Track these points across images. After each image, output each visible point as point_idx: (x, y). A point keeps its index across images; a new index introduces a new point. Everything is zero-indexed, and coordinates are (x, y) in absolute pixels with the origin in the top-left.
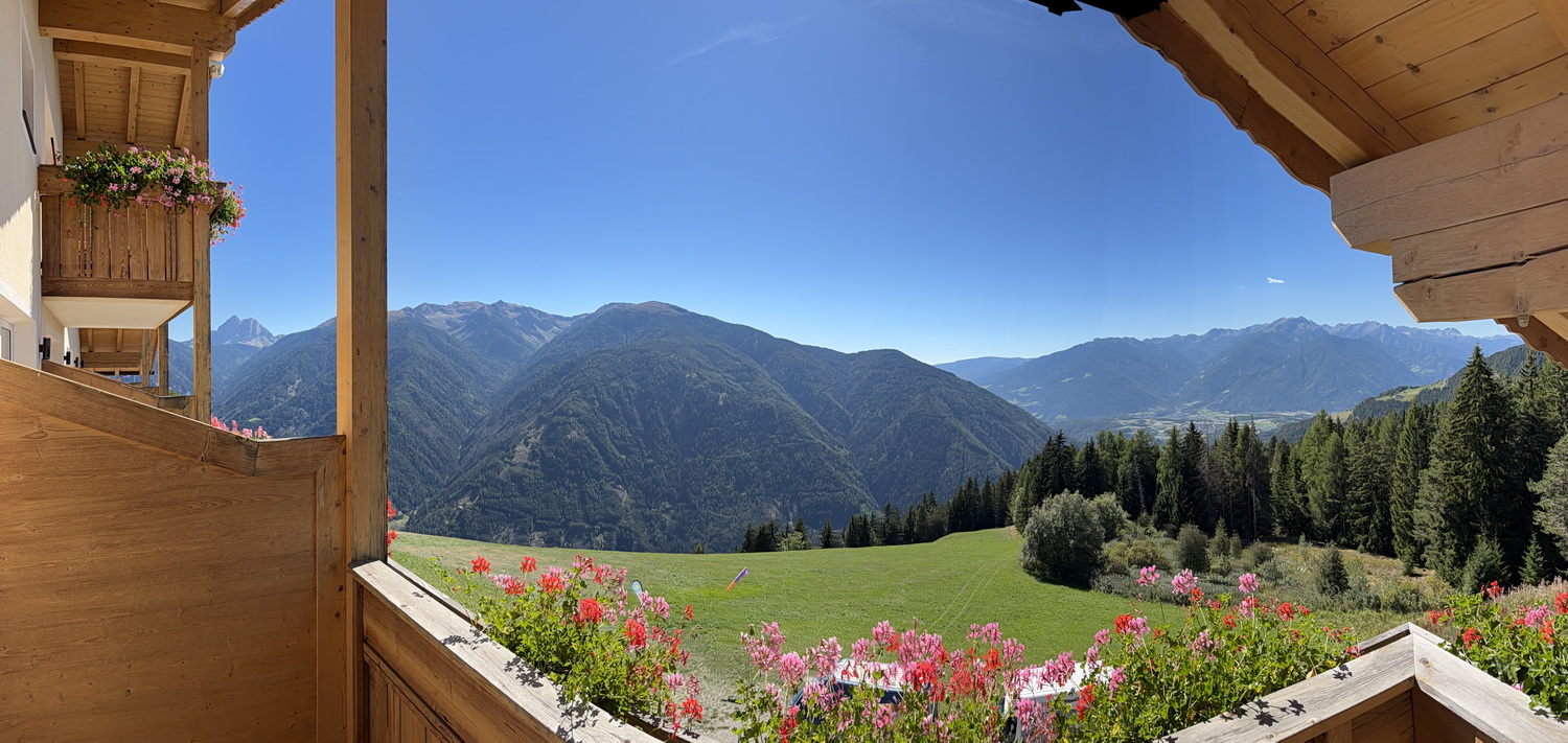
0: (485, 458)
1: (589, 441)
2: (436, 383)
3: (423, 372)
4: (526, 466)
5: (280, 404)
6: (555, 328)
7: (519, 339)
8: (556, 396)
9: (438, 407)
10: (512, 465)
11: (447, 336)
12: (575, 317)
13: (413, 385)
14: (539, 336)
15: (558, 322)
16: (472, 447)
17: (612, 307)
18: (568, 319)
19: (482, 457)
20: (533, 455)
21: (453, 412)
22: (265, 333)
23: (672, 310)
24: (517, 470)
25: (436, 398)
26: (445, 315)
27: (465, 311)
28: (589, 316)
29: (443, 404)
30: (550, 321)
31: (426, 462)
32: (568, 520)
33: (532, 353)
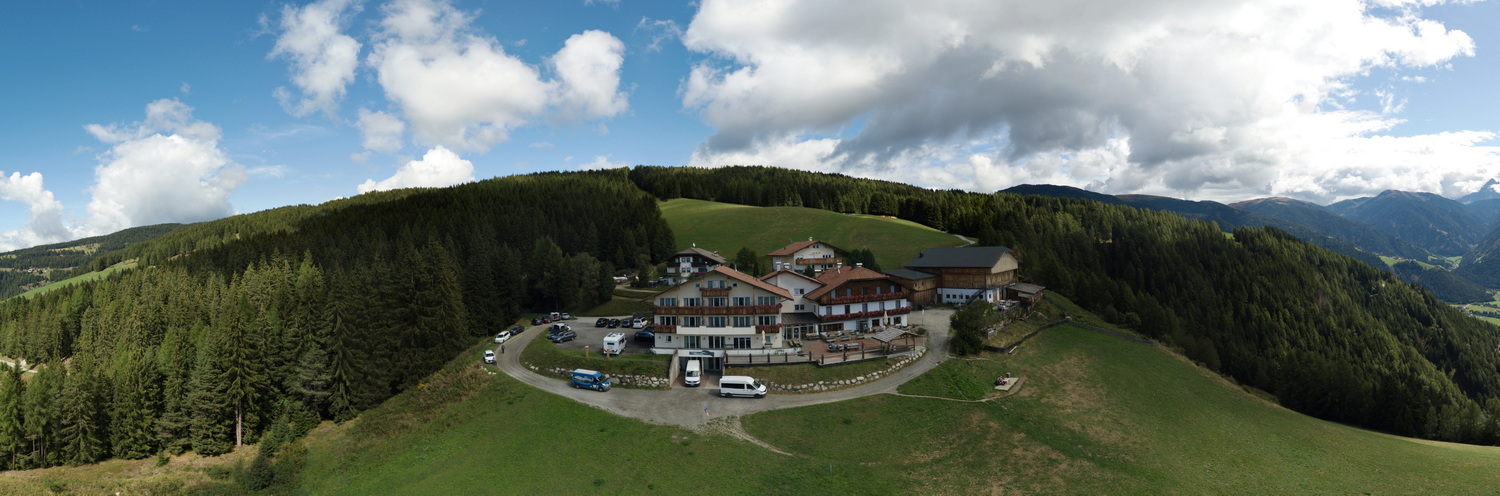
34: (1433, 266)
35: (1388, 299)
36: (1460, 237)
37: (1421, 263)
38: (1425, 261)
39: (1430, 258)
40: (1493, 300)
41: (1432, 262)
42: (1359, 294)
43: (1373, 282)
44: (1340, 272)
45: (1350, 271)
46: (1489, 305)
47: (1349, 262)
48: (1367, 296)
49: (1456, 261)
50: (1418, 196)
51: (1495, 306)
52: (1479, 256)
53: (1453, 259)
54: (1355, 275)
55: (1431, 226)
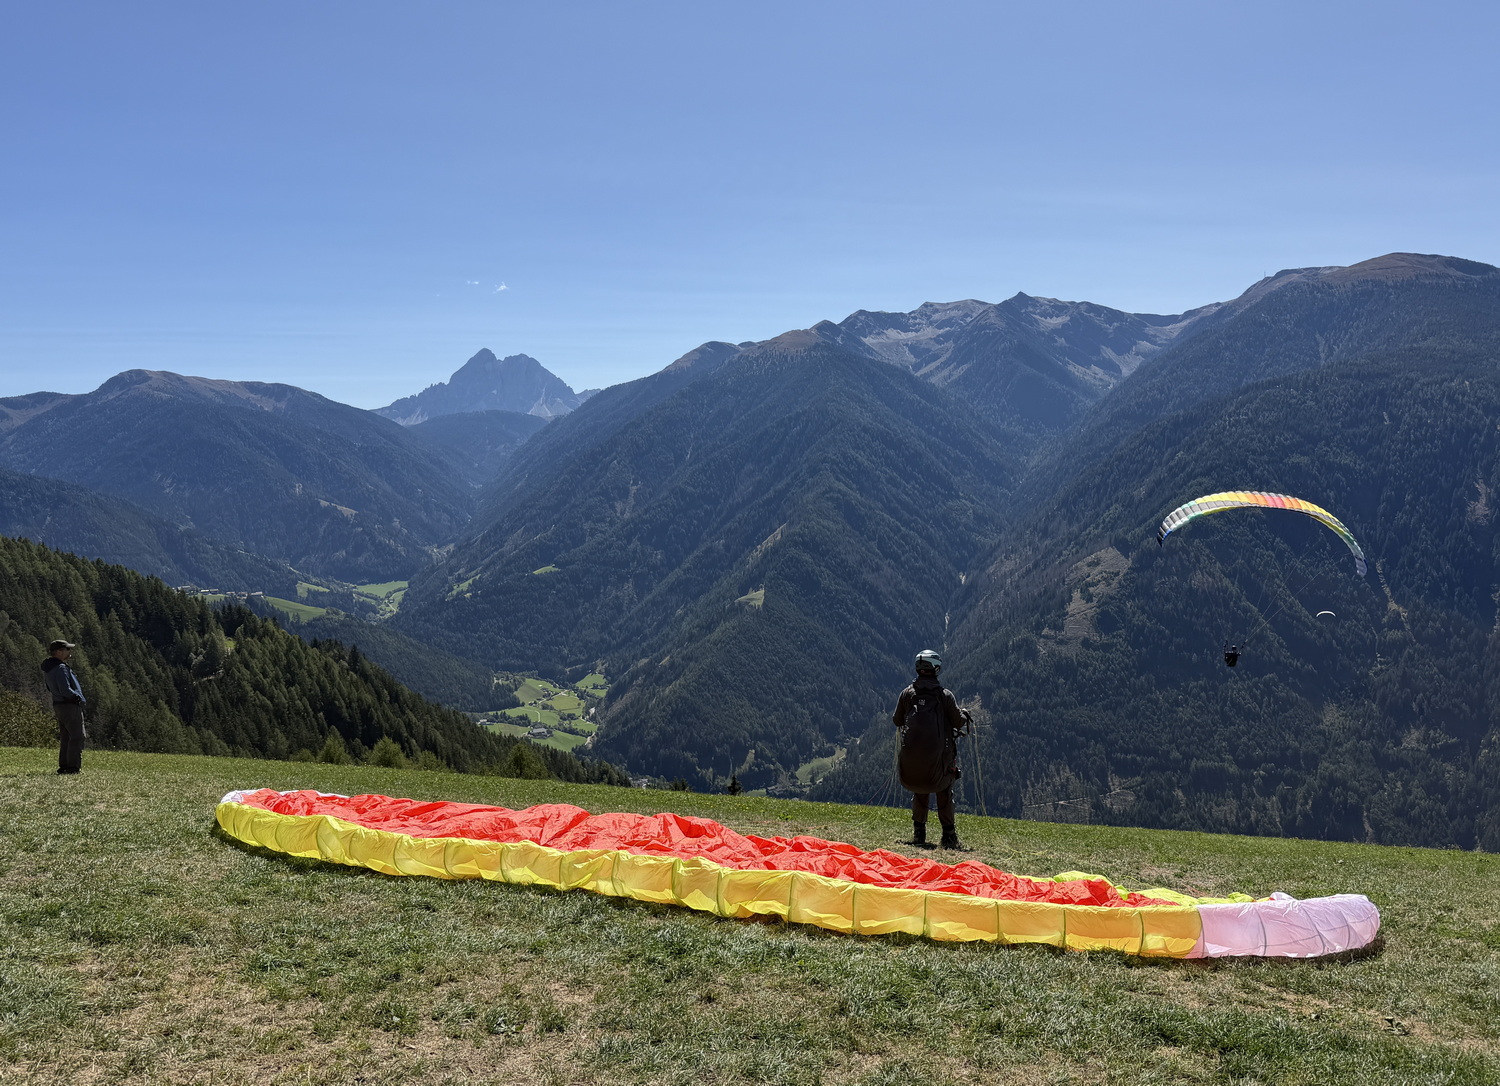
0: (1002, 630)
1: (1234, 589)
2: (891, 480)
3: (862, 458)
4: (1086, 643)
5: (599, 537)
6: (1145, 345)
7: (1065, 377)
8: (1150, 494)
9: (897, 531)
10: (1061, 642)
11: (911, 378)
12: (1189, 314)
13: (842, 487)
14: (1110, 367)
15: (1150, 330)
16: (971, 607)
17: (1284, 281)
18: (1173, 319)
19: (995, 626)
20: (1105, 621)
21: (929, 539)
22: (559, 388)
23: (1452, 271)
24: (1071, 651)
25: (893, 512)
26: (903, 336)
27: (948, 322)
28: (1223, 310)
29: (906, 524)
30: (1132, 327)
31: (874, 641)
32: (1188, 757)
33: (1090, 403)
34: (322, 611)
35: (257, 687)
36: (396, 523)
37: (280, 604)
38: (290, 594)
39: (302, 588)
40: (516, 704)
41: (314, 599)
42: (155, 679)
43: (191, 637)
44: (66, 608)
45: (103, 606)
46: (505, 719)
47: (94, 575)
48: (180, 683)
49: (387, 597)
50: (246, 394)
51: (524, 721)
52: (460, 580)
53: (379, 590)
54: (122, 617)
55: (298, 489)
